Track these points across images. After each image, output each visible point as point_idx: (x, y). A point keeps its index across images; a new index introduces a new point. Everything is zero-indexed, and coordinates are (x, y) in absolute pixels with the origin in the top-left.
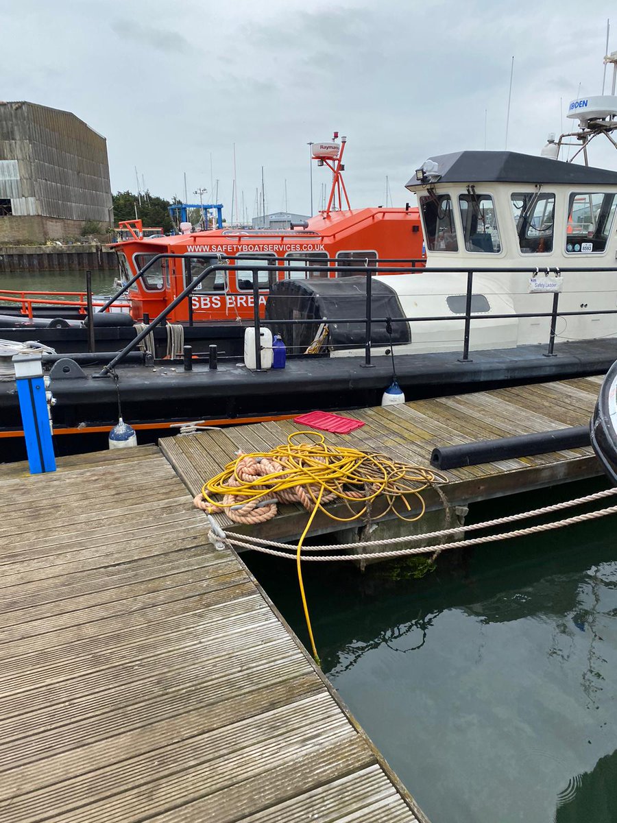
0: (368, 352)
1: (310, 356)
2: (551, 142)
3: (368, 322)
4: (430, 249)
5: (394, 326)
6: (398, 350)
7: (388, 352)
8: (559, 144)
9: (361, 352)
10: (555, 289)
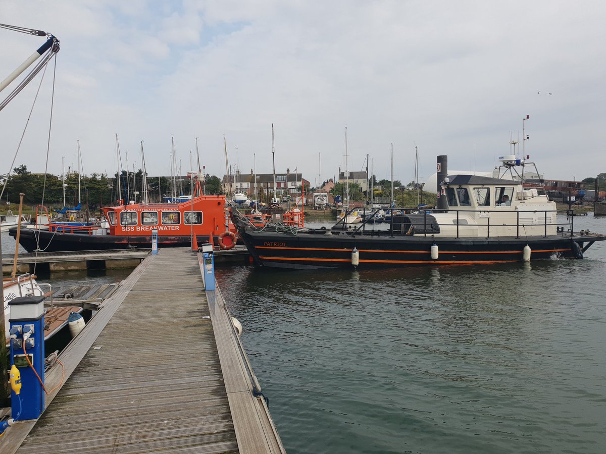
0: (425, 235)
1: (408, 235)
2: (496, 168)
3: (425, 225)
4: (449, 205)
5: (434, 227)
6: (435, 235)
7: (432, 235)
8: (499, 169)
9: (423, 235)
10: (488, 217)
